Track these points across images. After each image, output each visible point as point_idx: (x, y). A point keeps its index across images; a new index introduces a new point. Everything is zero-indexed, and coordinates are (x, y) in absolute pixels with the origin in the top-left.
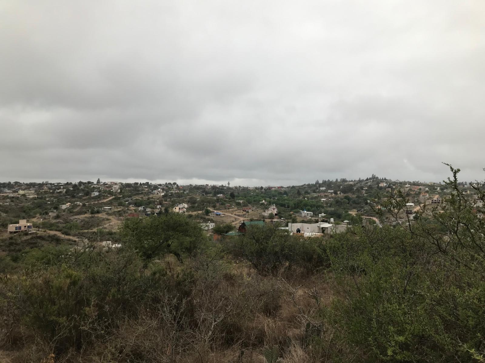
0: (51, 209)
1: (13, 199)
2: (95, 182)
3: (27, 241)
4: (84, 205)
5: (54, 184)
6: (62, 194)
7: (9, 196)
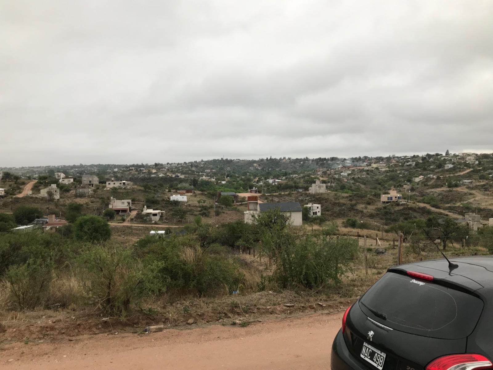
0: (404, 182)
1: (368, 172)
2: (444, 154)
3: (400, 212)
4: (438, 178)
5: (400, 157)
6: (412, 167)
7: (365, 169)
